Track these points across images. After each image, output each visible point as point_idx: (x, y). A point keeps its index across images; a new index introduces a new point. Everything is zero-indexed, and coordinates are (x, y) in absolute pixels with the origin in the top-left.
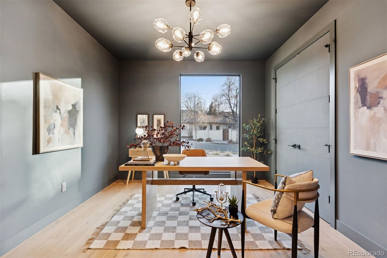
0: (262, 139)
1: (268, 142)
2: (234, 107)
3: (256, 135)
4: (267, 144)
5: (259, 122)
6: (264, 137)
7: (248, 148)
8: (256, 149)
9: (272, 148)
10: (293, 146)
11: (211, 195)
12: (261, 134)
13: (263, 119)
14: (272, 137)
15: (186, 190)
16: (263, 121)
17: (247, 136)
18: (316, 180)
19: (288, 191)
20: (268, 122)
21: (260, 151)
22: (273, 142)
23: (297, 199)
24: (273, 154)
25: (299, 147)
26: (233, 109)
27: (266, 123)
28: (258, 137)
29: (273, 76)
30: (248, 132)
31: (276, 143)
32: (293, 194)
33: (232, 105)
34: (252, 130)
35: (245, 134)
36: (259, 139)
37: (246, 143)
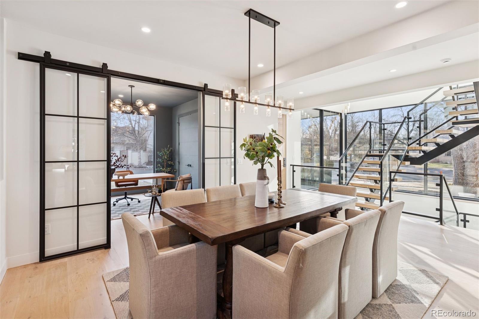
0: (170, 162)
1: (174, 164)
2: (135, 124)
3: (166, 159)
4: (174, 165)
5: (168, 150)
6: (171, 160)
7: (161, 169)
8: (166, 169)
9: (177, 168)
10: (188, 165)
11: (138, 199)
12: (169, 158)
13: (171, 148)
14: (177, 160)
15: (117, 200)
16: (171, 150)
17: (160, 160)
18: (191, 176)
19: (181, 180)
20: (174, 151)
21: (169, 170)
22: (177, 163)
23: (184, 183)
24: (177, 172)
25: (191, 166)
26: (134, 127)
27: (173, 151)
28: (167, 161)
29: (177, 122)
30: (161, 158)
31: (179, 164)
32: (182, 181)
33: (132, 121)
34: (164, 156)
35: (159, 159)
36: (168, 162)
37: (159, 165)
